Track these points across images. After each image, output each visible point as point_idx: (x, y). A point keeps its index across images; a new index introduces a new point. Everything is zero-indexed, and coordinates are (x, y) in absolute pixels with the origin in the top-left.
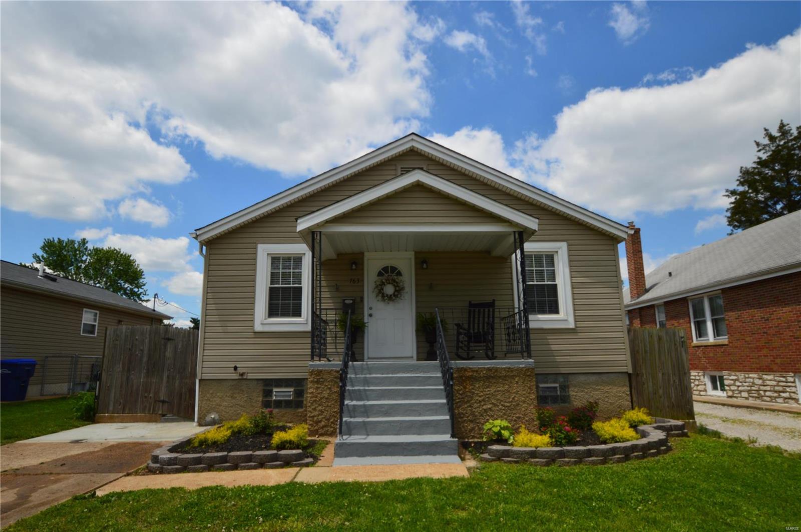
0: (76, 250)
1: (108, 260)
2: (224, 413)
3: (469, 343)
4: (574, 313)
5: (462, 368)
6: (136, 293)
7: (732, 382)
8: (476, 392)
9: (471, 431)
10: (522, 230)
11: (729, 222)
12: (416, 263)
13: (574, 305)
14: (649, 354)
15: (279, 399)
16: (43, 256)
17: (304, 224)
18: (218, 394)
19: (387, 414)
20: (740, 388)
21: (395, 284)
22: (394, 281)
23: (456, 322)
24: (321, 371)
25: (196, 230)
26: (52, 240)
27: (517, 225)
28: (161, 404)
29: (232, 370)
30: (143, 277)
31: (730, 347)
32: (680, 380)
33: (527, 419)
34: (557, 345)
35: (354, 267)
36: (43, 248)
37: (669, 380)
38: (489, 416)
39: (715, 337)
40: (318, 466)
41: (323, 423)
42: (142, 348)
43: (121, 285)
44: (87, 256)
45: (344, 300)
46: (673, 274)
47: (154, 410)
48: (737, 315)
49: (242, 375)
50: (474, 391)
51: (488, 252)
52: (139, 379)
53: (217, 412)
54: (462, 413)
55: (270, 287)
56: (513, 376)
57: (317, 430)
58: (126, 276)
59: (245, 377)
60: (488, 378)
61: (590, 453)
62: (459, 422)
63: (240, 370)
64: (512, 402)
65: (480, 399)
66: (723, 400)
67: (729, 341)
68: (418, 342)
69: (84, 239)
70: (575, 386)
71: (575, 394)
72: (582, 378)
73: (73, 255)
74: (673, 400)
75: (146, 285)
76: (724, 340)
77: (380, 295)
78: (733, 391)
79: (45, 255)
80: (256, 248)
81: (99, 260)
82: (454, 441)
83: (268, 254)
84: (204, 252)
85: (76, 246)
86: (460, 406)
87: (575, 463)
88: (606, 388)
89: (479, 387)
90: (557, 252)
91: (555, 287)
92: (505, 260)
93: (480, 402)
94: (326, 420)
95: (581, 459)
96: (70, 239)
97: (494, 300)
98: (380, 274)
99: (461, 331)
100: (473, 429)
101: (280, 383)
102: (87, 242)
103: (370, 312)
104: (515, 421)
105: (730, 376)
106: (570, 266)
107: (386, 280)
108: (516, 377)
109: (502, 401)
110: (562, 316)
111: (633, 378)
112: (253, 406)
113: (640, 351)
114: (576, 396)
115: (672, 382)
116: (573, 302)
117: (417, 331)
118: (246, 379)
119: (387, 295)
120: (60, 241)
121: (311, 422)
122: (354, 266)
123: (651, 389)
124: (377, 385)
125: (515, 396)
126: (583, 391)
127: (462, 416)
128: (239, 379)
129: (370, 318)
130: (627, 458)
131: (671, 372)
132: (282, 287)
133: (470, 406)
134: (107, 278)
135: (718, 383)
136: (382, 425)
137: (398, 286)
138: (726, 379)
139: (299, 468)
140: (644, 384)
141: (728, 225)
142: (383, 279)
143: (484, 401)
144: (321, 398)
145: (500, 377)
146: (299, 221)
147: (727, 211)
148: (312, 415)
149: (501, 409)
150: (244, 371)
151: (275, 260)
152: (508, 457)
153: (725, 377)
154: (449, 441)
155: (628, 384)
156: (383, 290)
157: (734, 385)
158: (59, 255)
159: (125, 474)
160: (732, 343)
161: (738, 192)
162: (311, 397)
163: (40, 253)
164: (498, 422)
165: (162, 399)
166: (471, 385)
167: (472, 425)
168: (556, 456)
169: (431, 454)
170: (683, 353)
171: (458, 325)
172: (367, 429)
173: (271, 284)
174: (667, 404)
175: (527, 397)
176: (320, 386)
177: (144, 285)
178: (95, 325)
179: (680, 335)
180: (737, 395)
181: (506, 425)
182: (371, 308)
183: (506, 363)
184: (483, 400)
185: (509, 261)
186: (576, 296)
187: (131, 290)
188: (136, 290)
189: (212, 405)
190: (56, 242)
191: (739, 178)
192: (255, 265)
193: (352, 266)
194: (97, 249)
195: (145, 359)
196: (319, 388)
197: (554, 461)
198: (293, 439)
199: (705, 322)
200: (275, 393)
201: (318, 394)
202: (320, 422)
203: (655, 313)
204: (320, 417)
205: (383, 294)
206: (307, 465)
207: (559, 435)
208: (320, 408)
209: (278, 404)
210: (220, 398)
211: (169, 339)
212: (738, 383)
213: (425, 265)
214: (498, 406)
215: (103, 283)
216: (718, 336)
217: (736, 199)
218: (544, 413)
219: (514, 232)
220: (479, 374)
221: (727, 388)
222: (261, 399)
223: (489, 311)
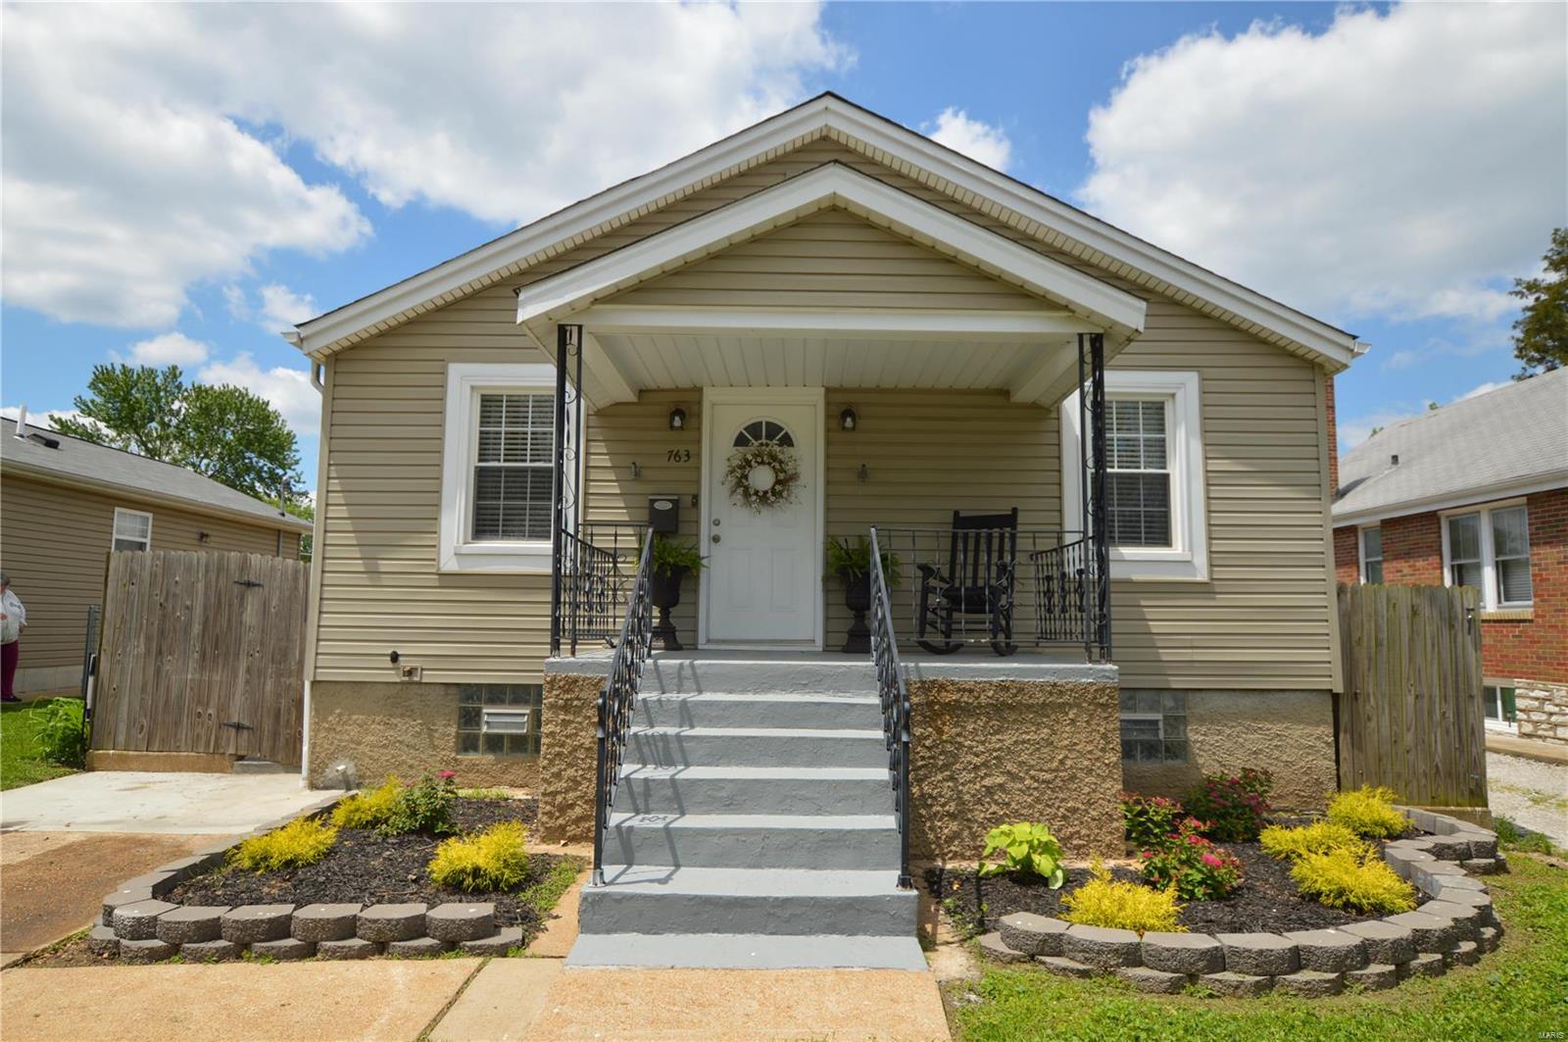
0: (158, 390)
1: (223, 411)
2: (367, 760)
3: (950, 612)
4: (1210, 545)
5: (933, 682)
6: (281, 477)
7: (1536, 703)
8: (966, 744)
9: (950, 840)
10: (1101, 331)
11: (1520, 350)
12: (828, 417)
13: (1210, 525)
14: (1385, 649)
15: (496, 731)
16: (92, 402)
17: (534, 306)
18: (355, 717)
19: (731, 805)
20: (1553, 719)
21: (777, 466)
22: (773, 457)
23: (923, 559)
24: (576, 681)
25: (298, 326)
26: (110, 368)
27: (1089, 316)
28: (233, 731)
29: (387, 662)
30: (294, 447)
31: (1538, 626)
32: (1457, 713)
33: (1094, 813)
34: (1161, 620)
35: (677, 422)
36: (93, 386)
37: (1430, 713)
38: (998, 804)
39: (1499, 602)
40: (533, 956)
41: (578, 811)
42: (188, 603)
43: (251, 463)
44: (181, 402)
45: (653, 501)
46: (1400, 459)
47: (217, 745)
48: (1562, 555)
49: (410, 673)
50: (958, 739)
51: (1005, 393)
52: (182, 672)
53: (353, 758)
54: (931, 796)
55: (476, 467)
56: (1064, 704)
57: (563, 828)
58: (260, 443)
59: (416, 679)
60: (999, 709)
61: (1297, 959)
62: (921, 816)
63: (405, 663)
64: (1056, 770)
65: (976, 760)
66: (1508, 743)
67: (1535, 611)
68: (827, 605)
69: (175, 368)
70: (1202, 720)
71: (1201, 738)
72: (1220, 701)
73: (153, 399)
74: (1437, 759)
75: (301, 462)
76: (1522, 608)
77: (740, 490)
78: (1536, 723)
79: (99, 400)
80: (444, 373)
81: (205, 411)
82: (907, 897)
83: (473, 388)
84: (322, 381)
85: (158, 380)
86: (926, 777)
87: (1259, 989)
88: (1276, 728)
89: (975, 732)
90: (1173, 395)
91: (1164, 479)
92: (1046, 413)
93: (976, 768)
94: (586, 802)
95: (1273, 976)
96: (146, 366)
97: (1015, 510)
98: (740, 441)
99: (932, 582)
100: (956, 835)
101: (497, 694)
102: (181, 373)
103: (716, 531)
104: (1064, 817)
105: (1533, 690)
106: (1204, 432)
107: (755, 456)
108: (1071, 708)
109: (1032, 767)
110: (1179, 550)
111: (1344, 707)
112: (435, 747)
113: (1365, 639)
114: (1202, 742)
115: (1437, 716)
116: (1208, 518)
117: (826, 579)
118: (420, 683)
119: (756, 493)
120: (125, 370)
121: (548, 808)
122: (677, 418)
123: (1385, 731)
124: (711, 723)
125: (1066, 757)
126: (1220, 733)
127: (929, 802)
128: (402, 683)
129: (713, 544)
130: (1401, 973)
131: (1436, 692)
132: (507, 469)
133: (951, 778)
134: (223, 447)
135: (1499, 703)
136: (715, 840)
137: (783, 471)
138: (1521, 696)
139: (479, 960)
140: (1369, 719)
141: (1517, 357)
142: (748, 452)
143: (988, 767)
144: (575, 749)
145: (1029, 707)
146: (522, 296)
147: (1514, 327)
148: (552, 789)
149: (1029, 788)
150: (414, 665)
151: (490, 405)
152: (1059, 954)
153: (1517, 691)
154: (893, 897)
155: (1331, 720)
156: (746, 477)
157: (1540, 710)
158: (125, 399)
159: (19, 956)
160: (1544, 616)
161: (1544, 284)
162: (550, 746)
163: (89, 395)
164: (1023, 830)
165: (235, 720)
166: (956, 725)
167: (954, 826)
168: (1201, 964)
169: (842, 933)
170: (1470, 649)
171: (927, 571)
172: (674, 848)
173: (480, 461)
174: (1422, 767)
175: (1097, 759)
176: (571, 717)
177: (297, 462)
178: (145, 544)
179: (1466, 606)
180: (1546, 733)
181: (1045, 839)
182: (717, 523)
183: (1046, 672)
184: (985, 764)
185: (1054, 415)
186: (1216, 505)
187: (271, 471)
188: (280, 472)
189: (340, 740)
190: (118, 372)
191: (1550, 254)
192: (442, 412)
193: (672, 420)
194: (200, 387)
195: (196, 629)
196: (570, 722)
197: (1193, 978)
198: (481, 862)
199: (1478, 567)
200: (486, 718)
201: (567, 737)
202: (572, 806)
203: (1357, 544)
204: (571, 795)
205: (746, 489)
206: (503, 951)
207: (1187, 875)
208: (571, 772)
209: (495, 743)
210: (360, 726)
211: (249, 585)
212: (1549, 708)
213: (849, 420)
214: (1022, 780)
215: (215, 458)
216: (1507, 600)
217: (1537, 299)
218: (1147, 812)
219: (1081, 336)
220: (977, 698)
221: (1520, 715)
222: (453, 730)
223: (1002, 537)
